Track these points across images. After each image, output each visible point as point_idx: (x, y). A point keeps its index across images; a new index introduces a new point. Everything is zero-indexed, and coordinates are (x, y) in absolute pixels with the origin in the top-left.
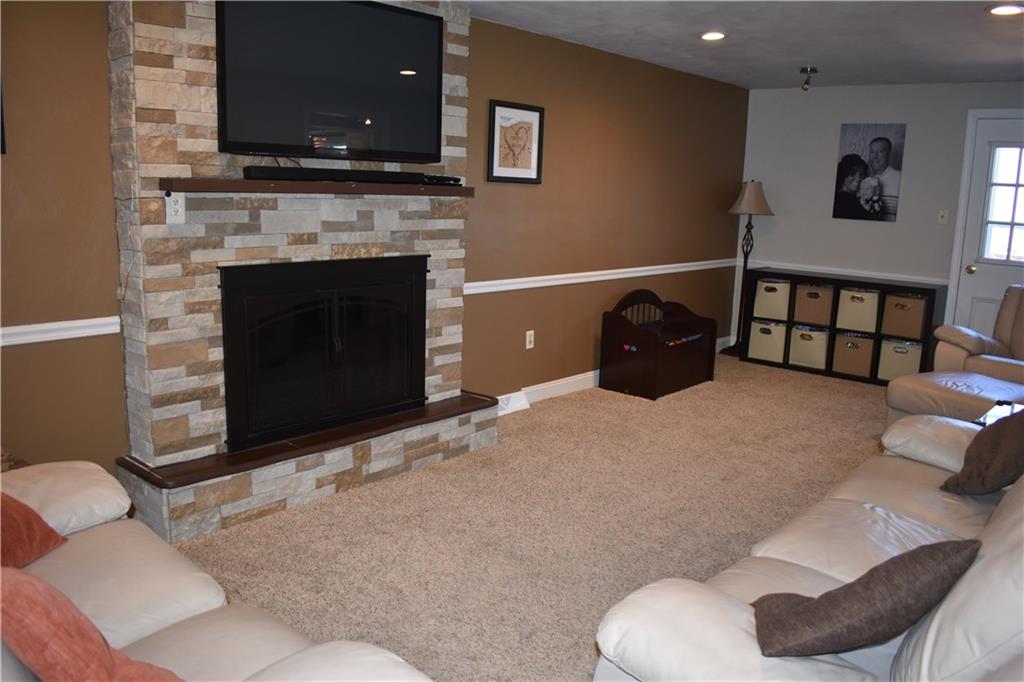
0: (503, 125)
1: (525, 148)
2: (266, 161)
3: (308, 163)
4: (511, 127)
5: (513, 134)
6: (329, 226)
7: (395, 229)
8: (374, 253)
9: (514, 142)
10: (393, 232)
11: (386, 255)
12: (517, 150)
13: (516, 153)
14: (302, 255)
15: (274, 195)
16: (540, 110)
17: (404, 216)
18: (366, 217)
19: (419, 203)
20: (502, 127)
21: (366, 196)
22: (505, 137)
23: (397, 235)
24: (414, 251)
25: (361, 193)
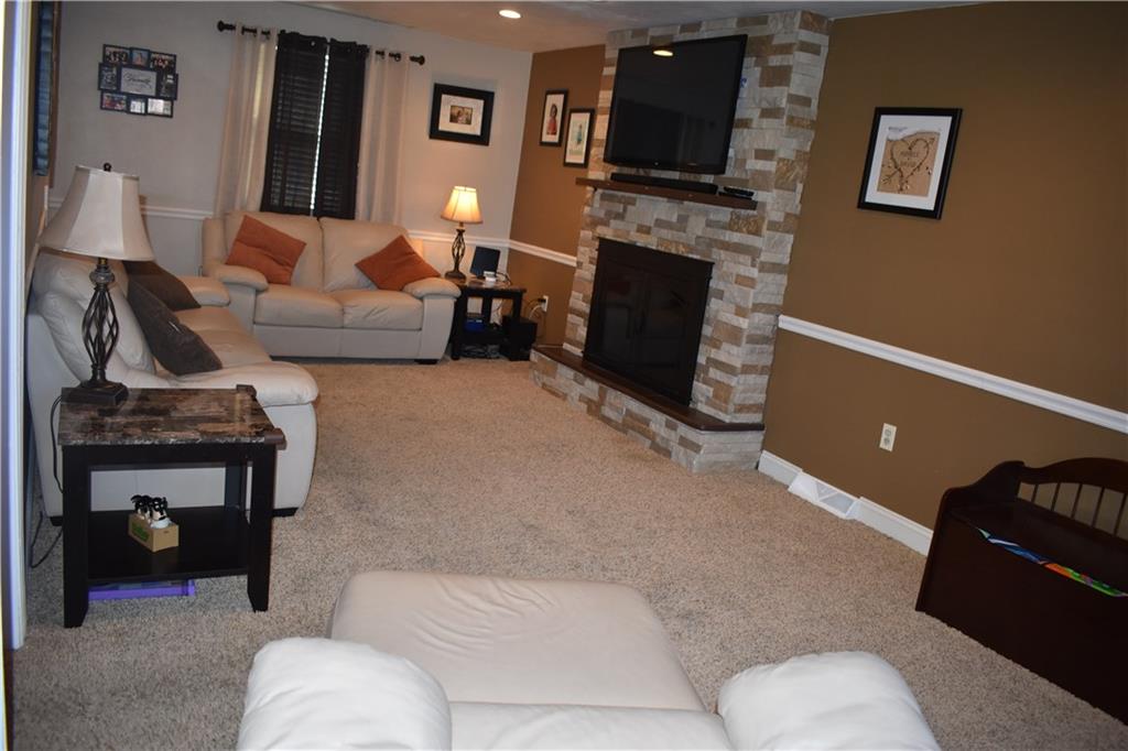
0: (890, 138)
1: (922, 167)
2: (631, 171)
3: (655, 173)
4: (903, 140)
5: (906, 149)
6: (659, 223)
7: (700, 234)
8: (682, 251)
9: (905, 159)
10: (698, 237)
11: (690, 256)
12: (907, 171)
13: (906, 175)
14: (641, 241)
15: (634, 195)
16: (955, 114)
17: (709, 224)
18: (683, 220)
19: (723, 214)
20: (889, 141)
21: (686, 203)
22: (892, 154)
23: (702, 240)
24: (709, 257)
25: (683, 199)
